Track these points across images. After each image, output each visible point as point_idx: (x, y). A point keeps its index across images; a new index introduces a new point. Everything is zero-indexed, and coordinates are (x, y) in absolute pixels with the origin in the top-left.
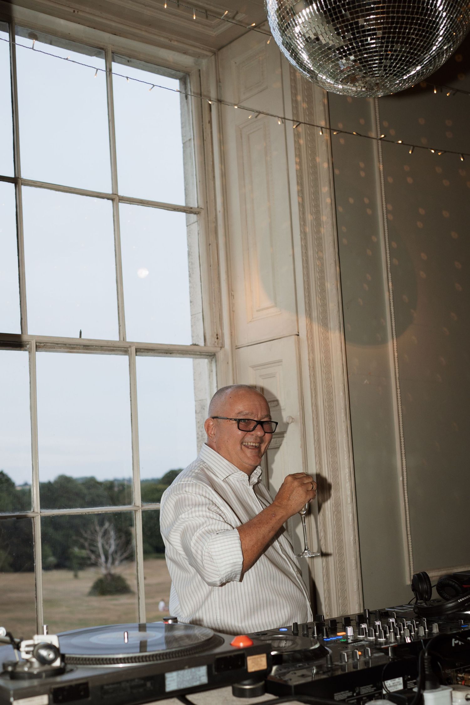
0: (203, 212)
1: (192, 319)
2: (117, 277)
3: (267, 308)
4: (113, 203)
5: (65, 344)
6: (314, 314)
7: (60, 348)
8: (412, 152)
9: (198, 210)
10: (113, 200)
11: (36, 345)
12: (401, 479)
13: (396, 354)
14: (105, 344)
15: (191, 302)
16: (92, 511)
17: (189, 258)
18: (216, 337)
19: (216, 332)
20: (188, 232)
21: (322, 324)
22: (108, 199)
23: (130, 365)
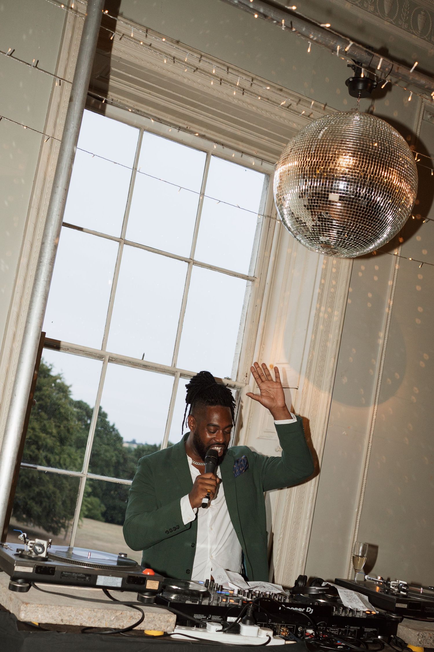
0: (257, 280)
1: (235, 356)
2: (180, 319)
3: (283, 364)
4: (189, 265)
5: (130, 362)
6: (312, 377)
7: (126, 363)
8: (421, 267)
9: (253, 278)
10: (189, 263)
11: (109, 359)
12: (356, 510)
13: (375, 417)
14: (158, 366)
15: (237, 344)
16: (123, 482)
17: (242, 310)
18: (246, 375)
19: (246, 372)
20: (246, 291)
21: (316, 385)
22: (186, 262)
23: (174, 385)
